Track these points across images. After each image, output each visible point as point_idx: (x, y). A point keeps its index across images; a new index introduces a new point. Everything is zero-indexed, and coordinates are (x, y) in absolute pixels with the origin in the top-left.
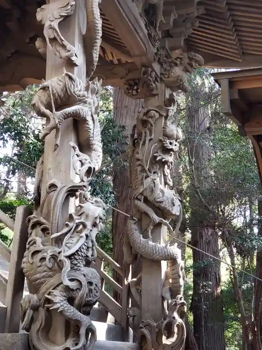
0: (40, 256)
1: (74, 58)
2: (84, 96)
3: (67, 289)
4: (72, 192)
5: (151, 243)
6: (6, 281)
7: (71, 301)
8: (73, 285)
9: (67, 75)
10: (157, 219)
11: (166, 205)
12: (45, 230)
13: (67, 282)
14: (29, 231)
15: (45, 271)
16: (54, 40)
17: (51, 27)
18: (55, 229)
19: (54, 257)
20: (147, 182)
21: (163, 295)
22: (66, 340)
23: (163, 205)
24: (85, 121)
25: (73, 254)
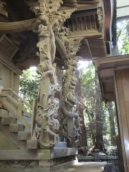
0: (41, 116)
1: (48, 57)
2: (52, 68)
3: (50, 126)
4: (49, 97)
5: (70, 112)
7: (51, 129)
8: (52, 124)
9: (47, 62)
10: (71, 105)
11: (74, 101)
12: (42, 108)
13: (50, 124)
14: (37, 109)
15: (42, 121)
16: (42, 52)
17: (41, 48)
18: (45, 108)
19: (45, 116)
20: (68, 94)
21: (74, 128)
22: (50, 141)
24: (52, 75)
25: (51, 115)
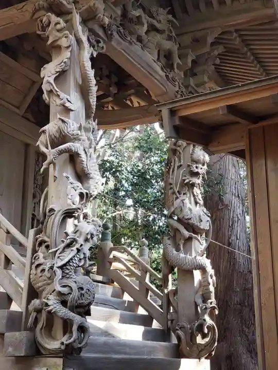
0: (41, 268)
3: (60, 294)
4: (69, 214)
5: (182, 255)
6: (22, 289)
7: (64, 303)
8: (65, 290)
9: (60, 119)
10: (187, 234)
11: (195, 221)
12: (47, 247)
13: (59, 288)
14: (37, 248)
15: (45, 280)
16: (50, 92)
17: (49, 82)
18: (53, 245)
19: (52, 268)
23: (190, 221)
24: (78, 155)
25: (65, 265)
